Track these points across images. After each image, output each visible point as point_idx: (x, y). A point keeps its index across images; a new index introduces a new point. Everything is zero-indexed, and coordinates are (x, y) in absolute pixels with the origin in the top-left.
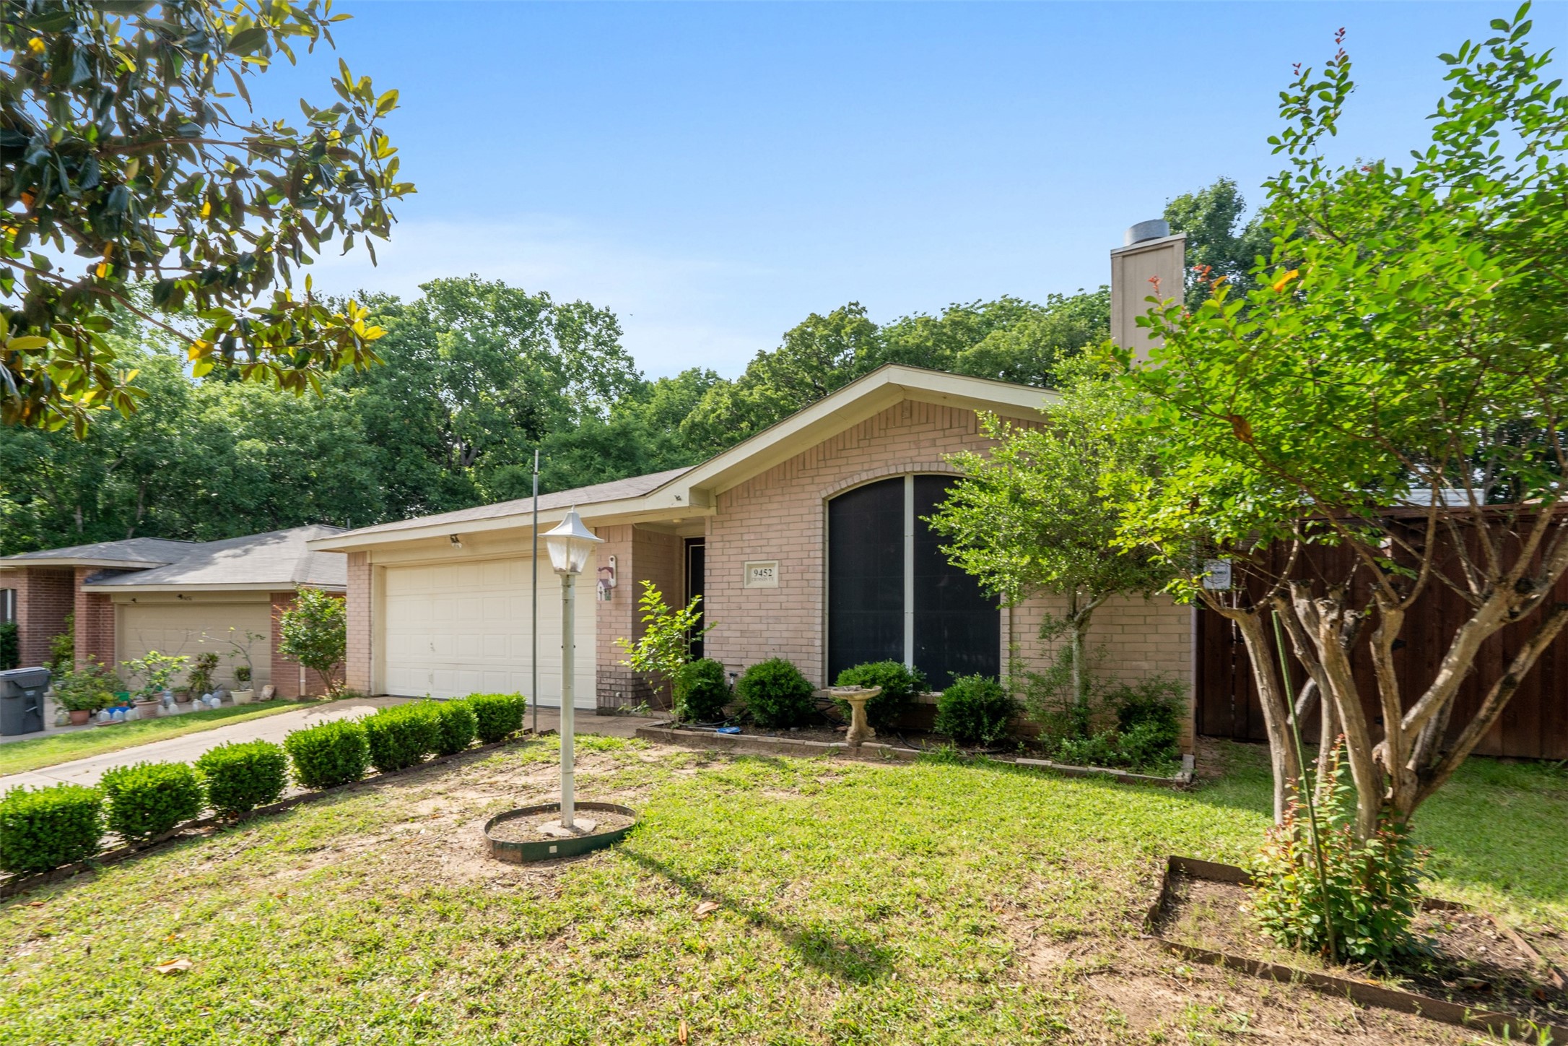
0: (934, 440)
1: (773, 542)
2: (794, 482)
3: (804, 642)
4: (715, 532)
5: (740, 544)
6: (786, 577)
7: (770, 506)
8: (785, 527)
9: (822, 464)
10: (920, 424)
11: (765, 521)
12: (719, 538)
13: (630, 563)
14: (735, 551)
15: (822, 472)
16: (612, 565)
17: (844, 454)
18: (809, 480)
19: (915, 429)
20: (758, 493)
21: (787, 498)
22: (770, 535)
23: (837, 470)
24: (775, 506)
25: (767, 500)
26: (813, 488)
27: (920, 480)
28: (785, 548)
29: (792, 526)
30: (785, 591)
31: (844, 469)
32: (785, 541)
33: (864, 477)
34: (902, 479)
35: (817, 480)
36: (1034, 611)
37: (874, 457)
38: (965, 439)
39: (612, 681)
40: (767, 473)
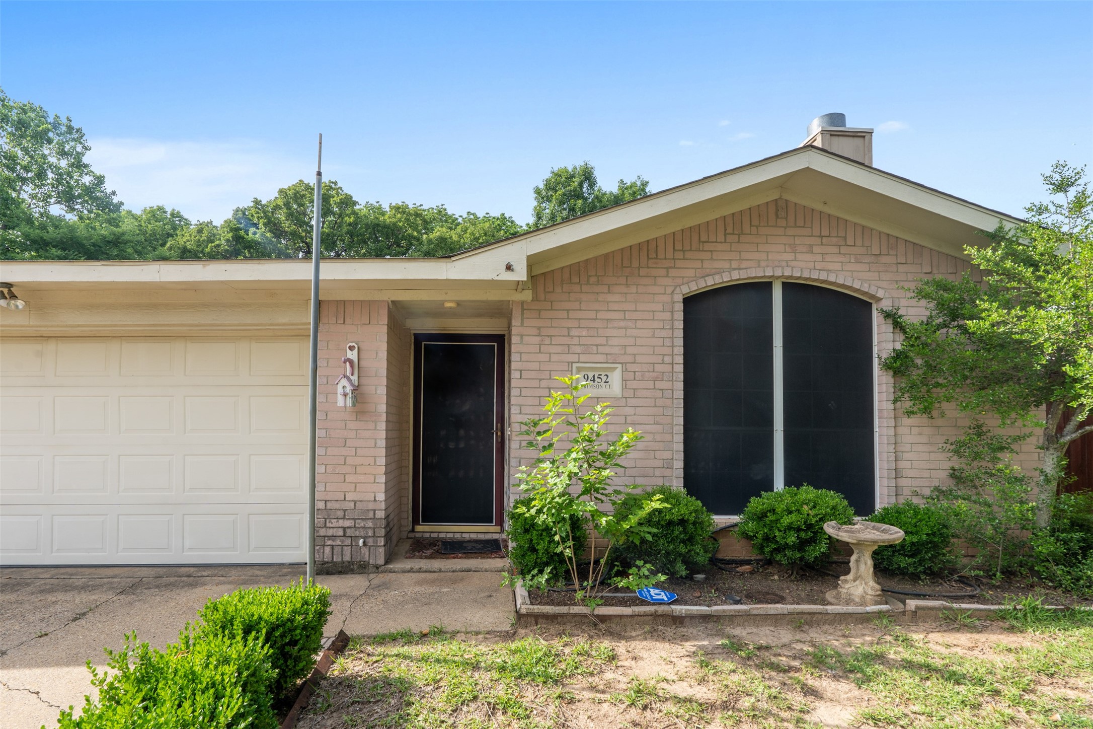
0: (811, 246)
1: (613, 341)
2: (643, 272)
3: (659, 463)
4: (527, 323)
5: (566, 340)
6: (634, 385)
7: (610, 298)
8: (630, 324)
9: (679, 255)
10: (796, 226)
11: (601, 315)
12: (535, 331)
13: (383, 355)
14: (559, 349)
15: (679, 264)
16: (353, 355)
17: (707, 246)
18: (663, 272)
19: (790, 232)
20: (593, 280)
21: (633, 289)
22: (609, 332)
23: (698, 264)
24: (616, 298)
25: (605, 289)
26: (668, 281)
27: (788, 287)
28: (630, 350)
29: (639, 324)
30: (632, 402)
31: (707, 264)
32: (631, 341)
33: (736, 275)
34: (770, 284)
35: (673, 272)
36: (915, 430)
37: (744, 255)
38: (844, 250)
39: (348, 523)
40: (606, 256)
